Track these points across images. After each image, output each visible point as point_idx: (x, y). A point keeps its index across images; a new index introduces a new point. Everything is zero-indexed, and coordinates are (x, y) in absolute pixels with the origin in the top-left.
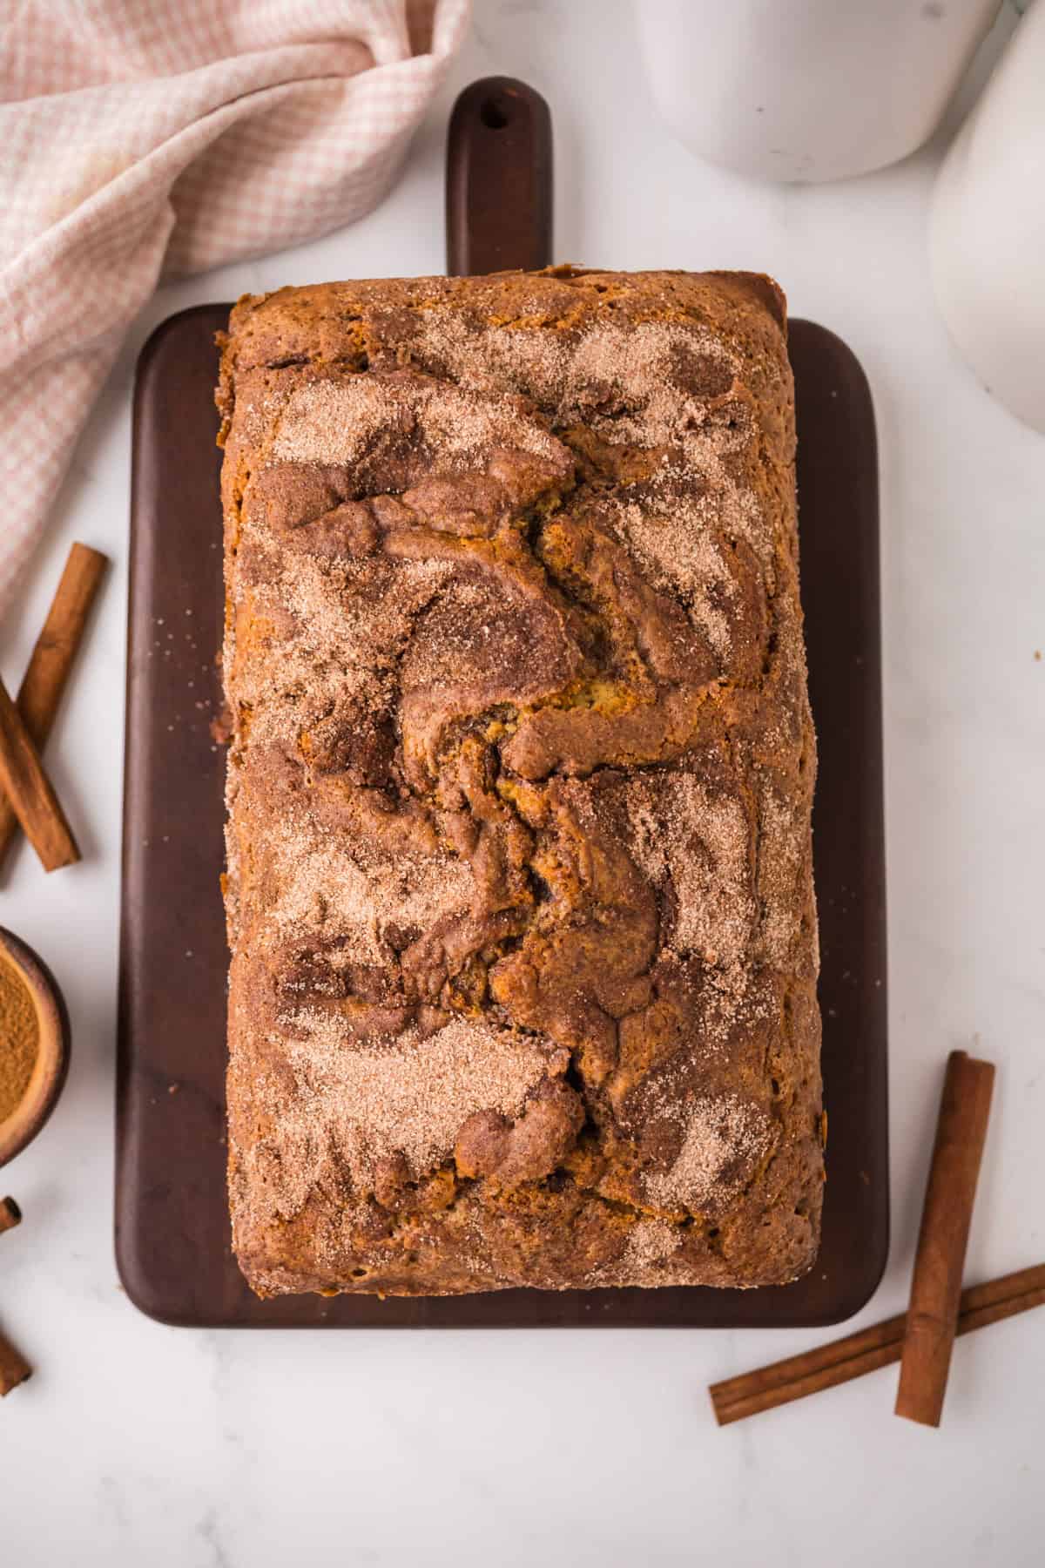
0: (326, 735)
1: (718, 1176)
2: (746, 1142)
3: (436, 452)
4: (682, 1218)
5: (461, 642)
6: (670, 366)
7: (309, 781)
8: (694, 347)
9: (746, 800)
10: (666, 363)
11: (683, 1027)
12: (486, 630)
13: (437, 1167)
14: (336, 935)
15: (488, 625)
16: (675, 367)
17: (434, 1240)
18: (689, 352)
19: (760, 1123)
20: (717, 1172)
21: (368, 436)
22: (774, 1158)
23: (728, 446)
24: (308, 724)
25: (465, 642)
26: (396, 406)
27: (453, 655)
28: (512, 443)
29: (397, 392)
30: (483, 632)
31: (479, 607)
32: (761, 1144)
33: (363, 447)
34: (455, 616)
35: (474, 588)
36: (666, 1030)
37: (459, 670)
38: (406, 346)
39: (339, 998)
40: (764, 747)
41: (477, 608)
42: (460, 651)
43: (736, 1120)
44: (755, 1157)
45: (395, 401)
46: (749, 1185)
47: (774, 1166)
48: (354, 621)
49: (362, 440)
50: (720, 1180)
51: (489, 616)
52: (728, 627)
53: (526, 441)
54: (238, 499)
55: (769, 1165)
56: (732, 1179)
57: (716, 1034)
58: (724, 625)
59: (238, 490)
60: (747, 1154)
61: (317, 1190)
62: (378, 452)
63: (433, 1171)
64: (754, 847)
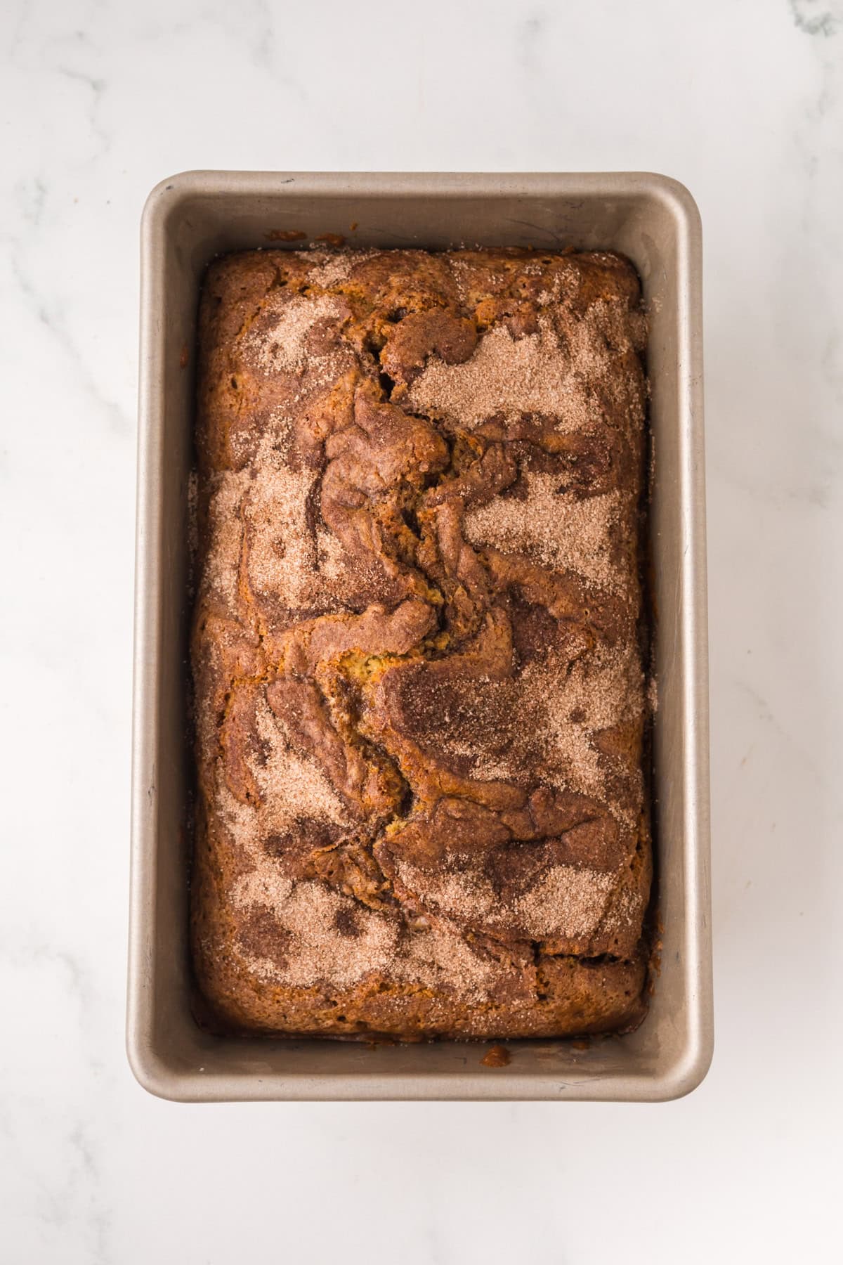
0: (574, 644)
1: (281, 318)
2: (258, 342)
3: (484, 872)
4: (307, 292)
5: (467, 711)
6: (291, 949)
7: (586, 613)
8: (270, 965)
9: (248, 592)
10: (293, 952)
11: (304, 420)
12: (447, 719)
13: (490, 327)
14: (566, 495)
15: (446, 723)
16: (287, 949)
17: (492, 279)
18: (275, 961)
19: (248, 356)
20: (281, 321)
21: (538, 887)
22: (237, 334)
23: (248, 879)
24: (588, 656)
25: (463, 711)
26: (516, 910)
27: (473, 701)
28: (425, 872)
29: (514, 921)
30: (450, 718)
31: (452, 737)
32: (247, 341)
33: (541, 878)
34: (471, 733)
35: (456, 752)
36: (317, 417)
37: (469, 690)
38: (503, 969)
39: (564, 451)
40: (232, 633)
41: (454, 737)
42: (468, 704)
43: (265, 357)
44: (252, 332)
45: (517, 913)
46: (257, 314)
47: (237, 328)
48: (549, 739)
49: (542, 884)
50: (279, 316)
51: (445, 730)
52: (257, 727)
53: (413, 873)
54: (640, 851)
55: (240, 329)
56: (270, 316)
57: (280, 418)
58: (260, 728)
59: (640, 857)
60: (258, 334)
61: (579, 316)
62: (530, 874)
63: (493, 324)
64: (245, 558)
